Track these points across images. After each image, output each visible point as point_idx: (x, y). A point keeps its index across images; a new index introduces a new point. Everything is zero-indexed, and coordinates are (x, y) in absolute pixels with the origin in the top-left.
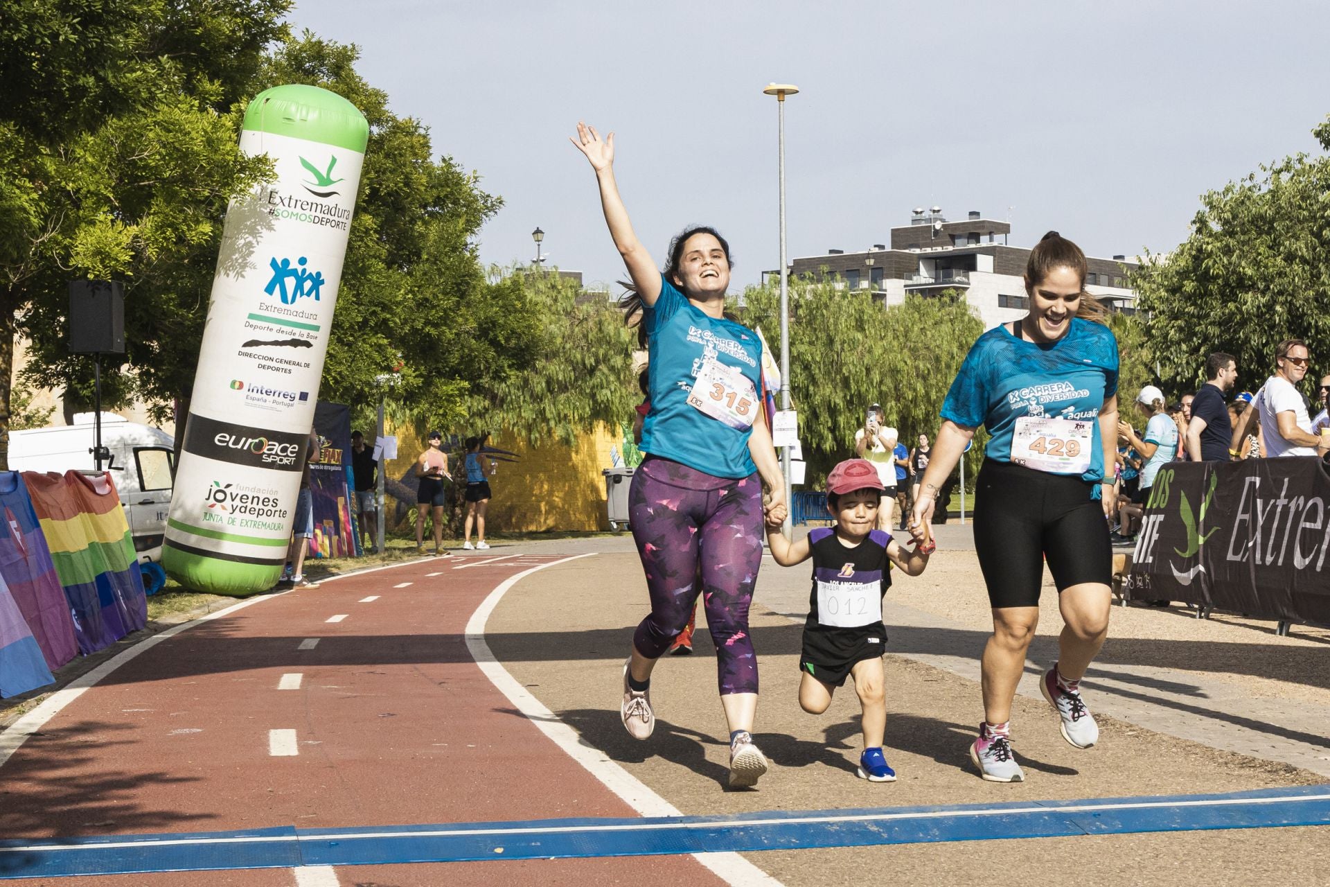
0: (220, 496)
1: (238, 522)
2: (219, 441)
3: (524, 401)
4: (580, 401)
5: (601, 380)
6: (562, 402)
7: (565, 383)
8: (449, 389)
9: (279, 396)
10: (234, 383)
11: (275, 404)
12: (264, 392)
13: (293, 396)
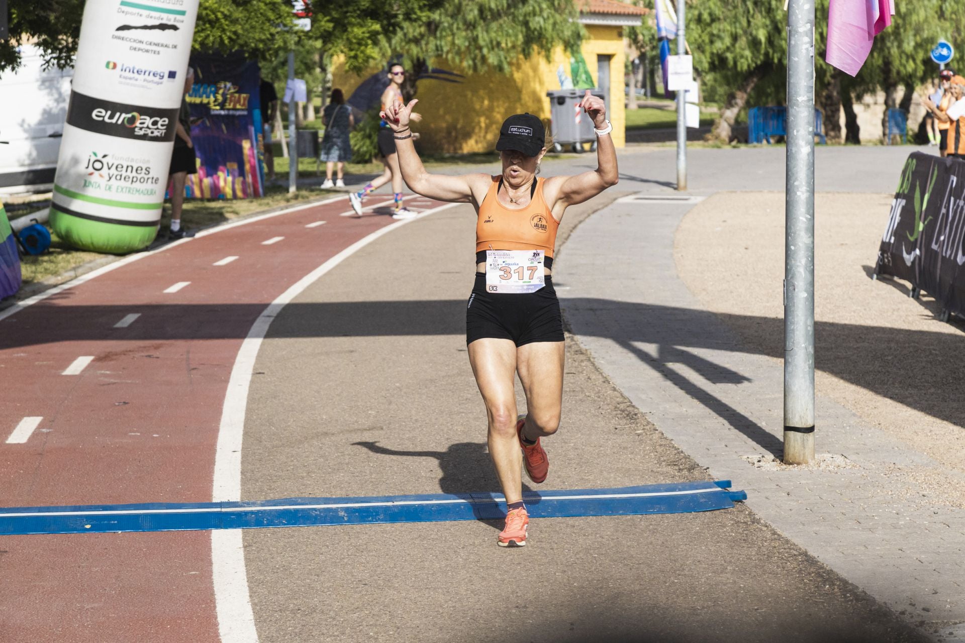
0: (98, 165)
1: (114, 188)
2: (97, 116)
3: (458, 28)
4: (513, 28)
5: (534, 8)
6: (495, 29)
7: (498, 10)
8: (360, 32)
9: (149, 74)
10: (108, 63)
11: (145, 82)
12: (135, 71)
13: (162, 75)
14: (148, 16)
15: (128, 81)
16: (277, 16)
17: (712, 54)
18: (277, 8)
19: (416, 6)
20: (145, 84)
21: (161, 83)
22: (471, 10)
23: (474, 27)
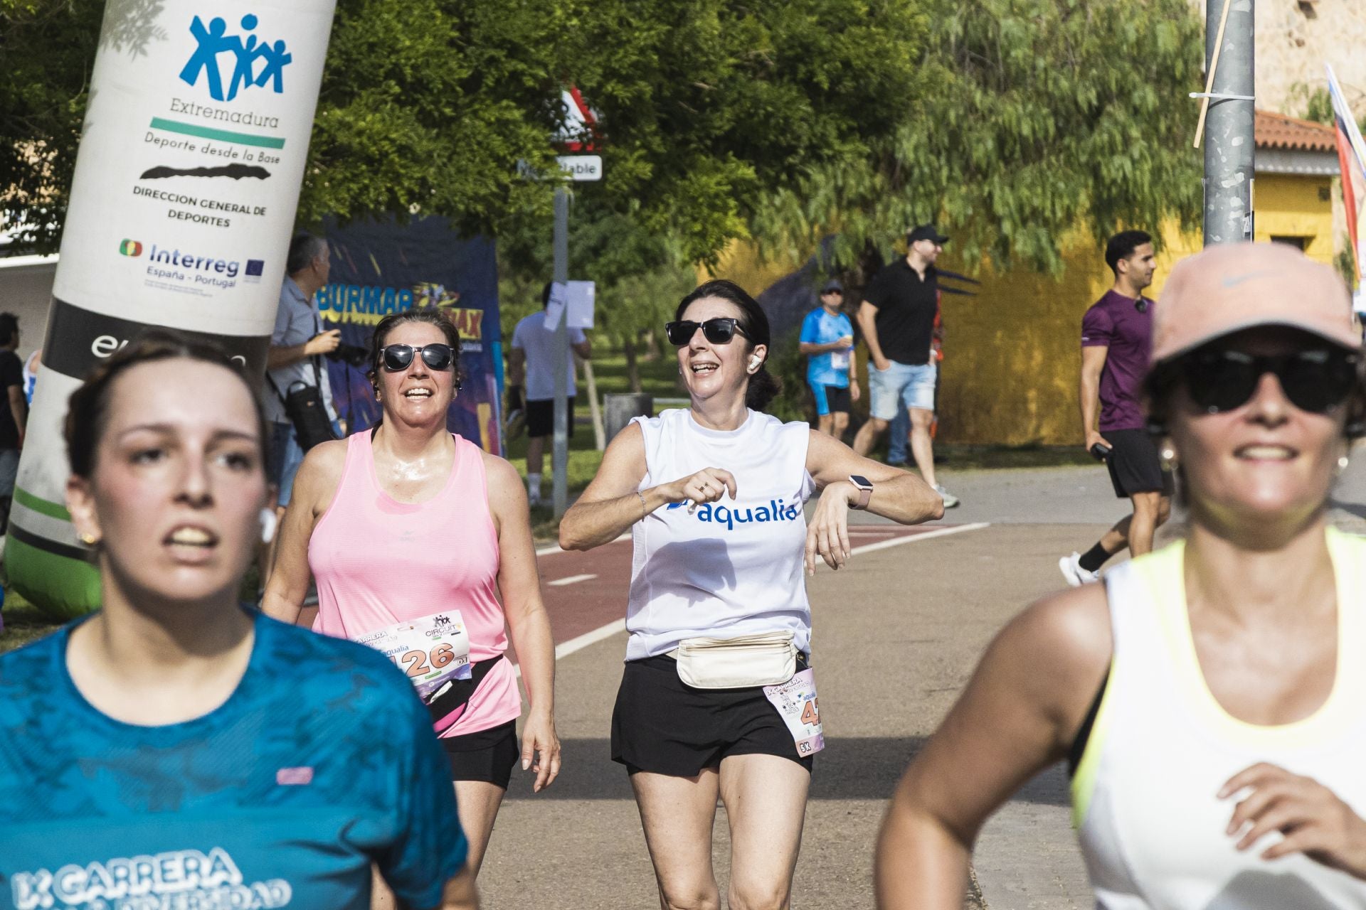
2: (100, 349)
3: (950, 178)
4: (1067, 179)
5: (1111, 136)
6: (1029, 180)
7: (1036, 140)
8: (712, 182)
9: (207, 268)
10: (125, 244)
11: (200, 283)
12: (179, 260)
13: (233, 267)
14: (206, 150)
15: (164, 280)
16: (512, 149)
20: (199, 285)
21: (232, 285)
22: (979, 140)
23: (985, 176)
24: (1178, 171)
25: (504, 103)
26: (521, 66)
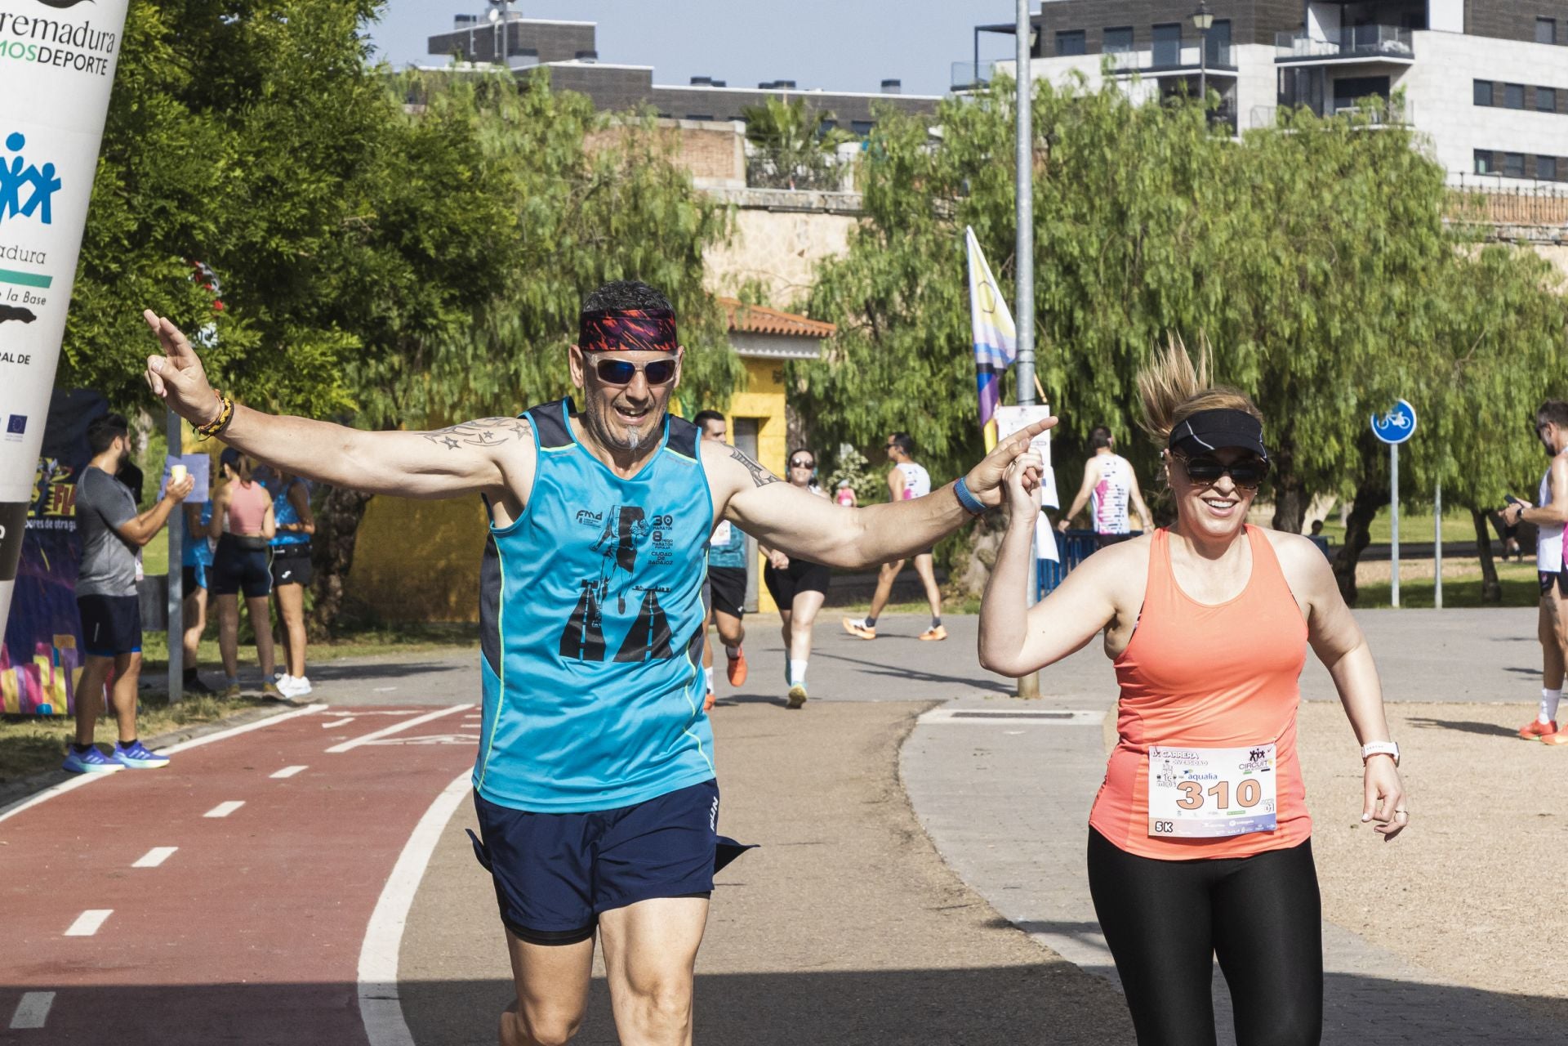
8: (317, 354)
16: (182, 309)
17: (955, 419)
18: (182, 291)
19: (437, 301)
22: (505, 318)
23: (511, 355)
24: (695, 349)
25: (173, 259)
26: (192, 218)
